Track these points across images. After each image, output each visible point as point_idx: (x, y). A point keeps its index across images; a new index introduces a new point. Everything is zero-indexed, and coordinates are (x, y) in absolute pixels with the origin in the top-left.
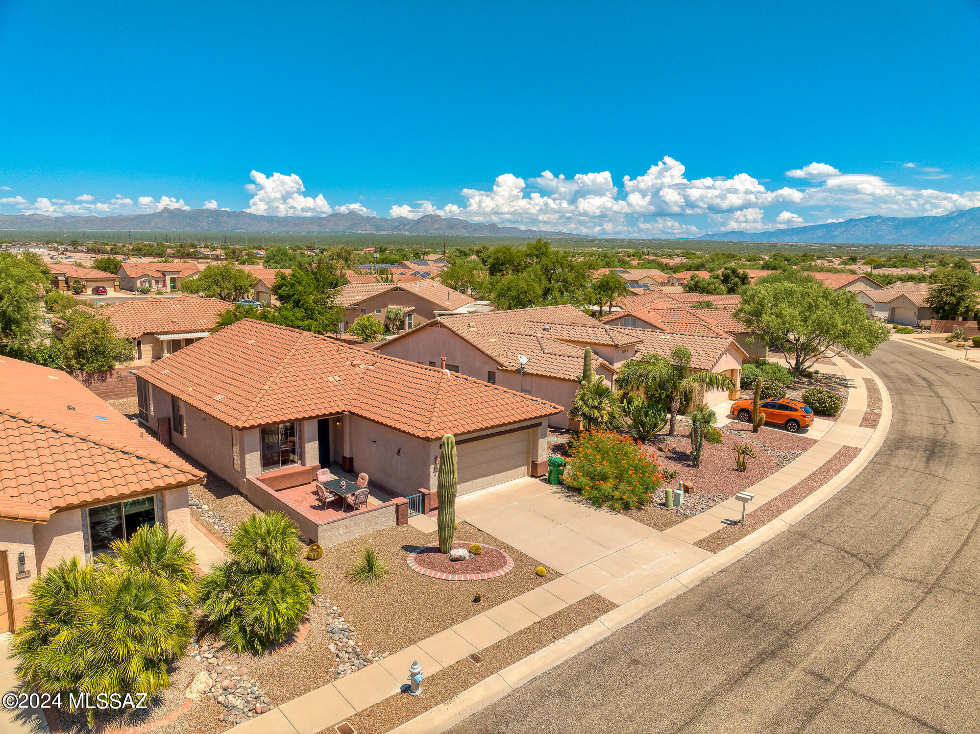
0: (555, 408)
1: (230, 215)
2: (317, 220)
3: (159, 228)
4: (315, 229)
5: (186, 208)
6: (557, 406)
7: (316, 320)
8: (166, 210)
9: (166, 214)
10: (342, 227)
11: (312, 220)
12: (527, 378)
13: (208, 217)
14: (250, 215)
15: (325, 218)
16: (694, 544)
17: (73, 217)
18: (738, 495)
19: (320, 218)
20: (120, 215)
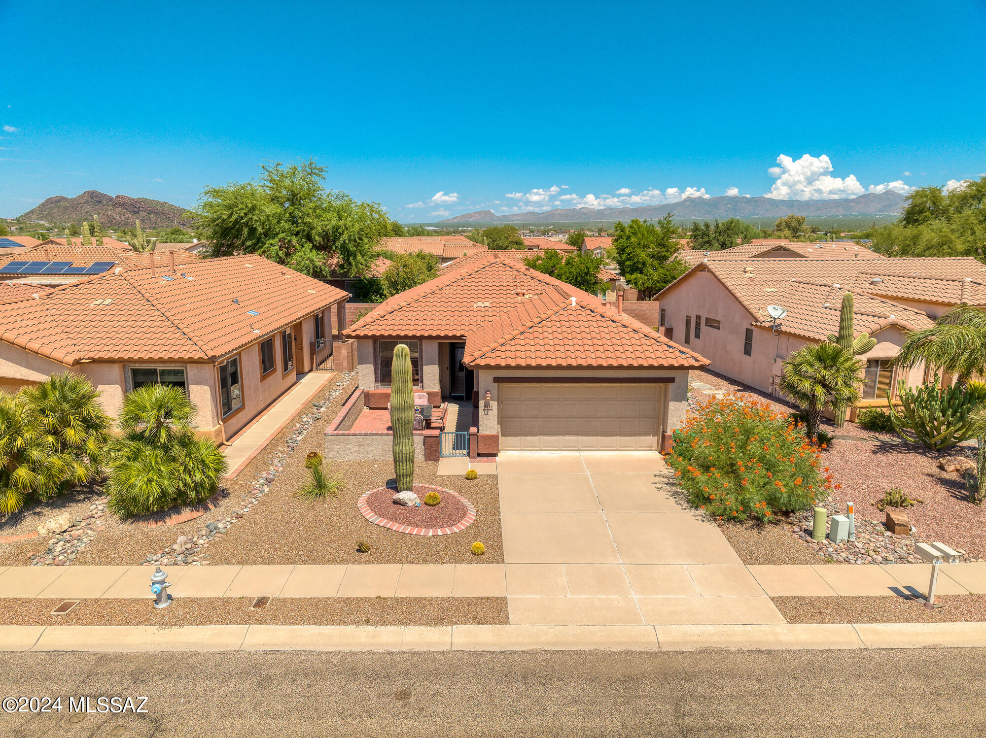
0: (697, 360)
1: (748, 201)
2: (845, 203)
3: (681, 216)
4: (840, 213)
5: (707, 196)
6: (701, 358)
7: (646, 275)
8: (689, 199)
9: (688, 203)
10: (872, 209)
11: (837, 203)
12: (784, 339)
13: (727, 204)
14: (770, 200)
15: (854, 199)
16: (772, 599)
17: (611, 209)
18: (923, 545)
19: (847, 201)
20: (649, 206)
